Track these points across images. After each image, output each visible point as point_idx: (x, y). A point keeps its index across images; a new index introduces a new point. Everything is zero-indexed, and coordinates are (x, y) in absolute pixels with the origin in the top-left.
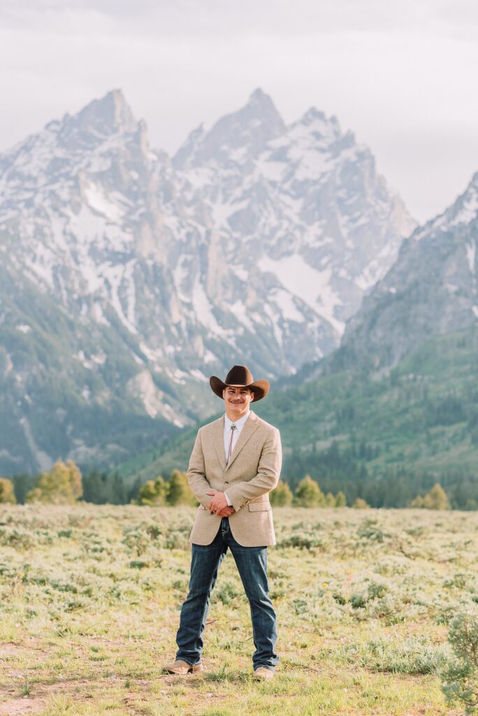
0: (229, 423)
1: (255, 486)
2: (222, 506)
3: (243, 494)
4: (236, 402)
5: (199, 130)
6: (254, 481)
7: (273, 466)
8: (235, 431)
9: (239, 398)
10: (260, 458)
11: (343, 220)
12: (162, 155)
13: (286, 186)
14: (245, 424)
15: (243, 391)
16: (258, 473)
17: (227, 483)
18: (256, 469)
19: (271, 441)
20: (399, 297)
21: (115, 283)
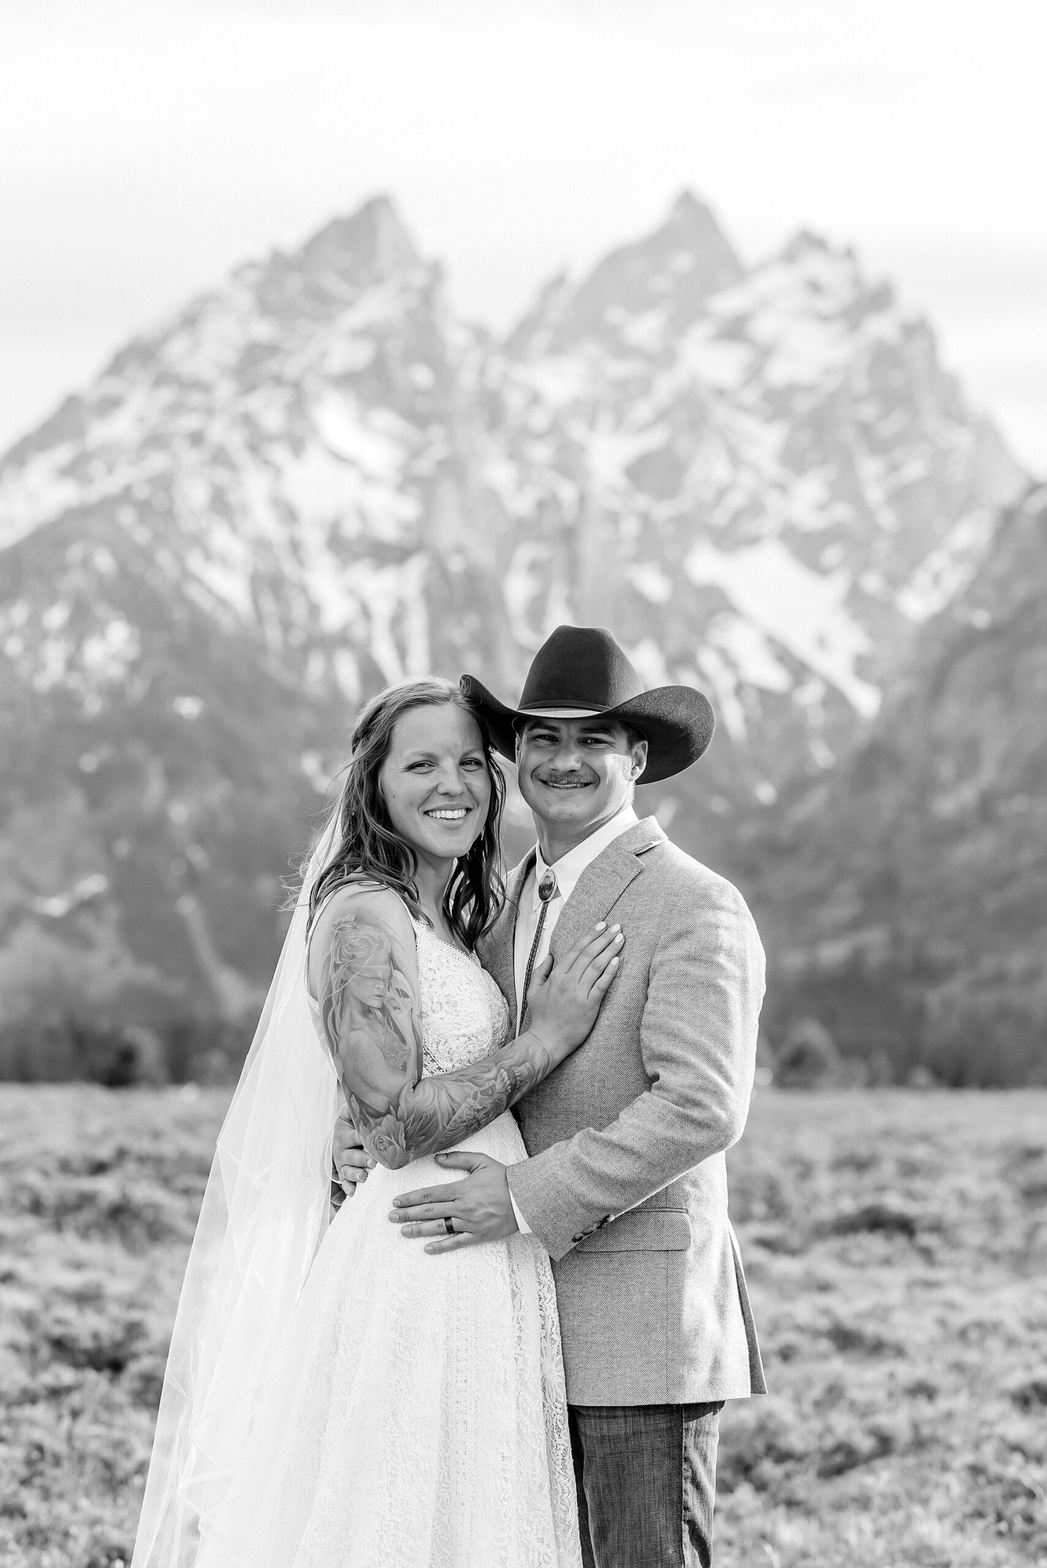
4: (565, 781)
5: (558, 281)
11: (870, 468)
12: (480, 335)
13: (751, 396)
15: (593, 735)
20: (995, 632)
21: (382, 610)
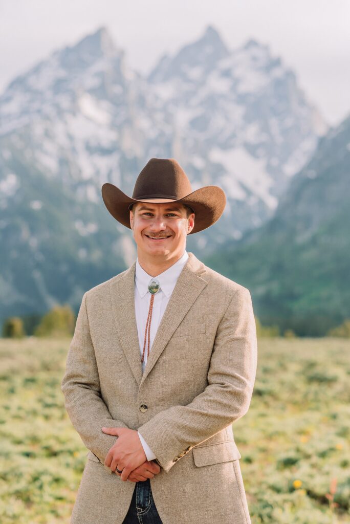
0: (144, 280)
1: (202, 414)
2: (134, 460)
3: (178, 433)
4: (158, 236)
6: (199, 403)
7: (241, 368)
8: (157, 296)
9: (162, 226)
10: (213, 351)
14: (179, 281)
15: (170, 212)
16: (208, 383)
17: (146, 407)
18: (204, 375)
19: (236, 314)
